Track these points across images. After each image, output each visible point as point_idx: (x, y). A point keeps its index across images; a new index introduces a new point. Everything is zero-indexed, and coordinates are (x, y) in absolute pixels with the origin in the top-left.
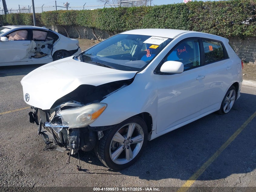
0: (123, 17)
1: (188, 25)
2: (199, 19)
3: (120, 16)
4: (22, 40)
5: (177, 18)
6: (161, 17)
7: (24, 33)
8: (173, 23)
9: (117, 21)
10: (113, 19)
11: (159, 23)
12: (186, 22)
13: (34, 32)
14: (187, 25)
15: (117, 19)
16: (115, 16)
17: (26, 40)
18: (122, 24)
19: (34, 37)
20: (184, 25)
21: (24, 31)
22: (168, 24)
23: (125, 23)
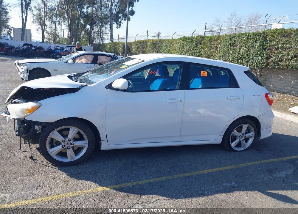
0: (199, 46)
1: (265, 55)
2: (278, 49)
3: (197, 45)
4: (88, 63)
5: (253, 47)
6: (236, 46)
7: (91, 58)
8: (248, 53)
9: (193, 50)
10: (190, 47)
11: (233, 52)
12: (263, 51)
13: (99, 57)
14: (263, 54)
15: (193, 48)
16: (192, 45)
17: (91, 63)
18: (198, 52)
19: (99, 61)
20: (260, 55)
21: (91, 56)
22: (242, 53)
23: (201, 52)
